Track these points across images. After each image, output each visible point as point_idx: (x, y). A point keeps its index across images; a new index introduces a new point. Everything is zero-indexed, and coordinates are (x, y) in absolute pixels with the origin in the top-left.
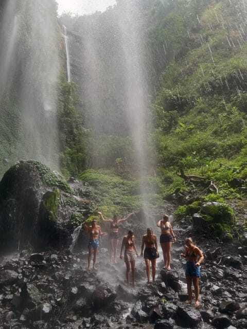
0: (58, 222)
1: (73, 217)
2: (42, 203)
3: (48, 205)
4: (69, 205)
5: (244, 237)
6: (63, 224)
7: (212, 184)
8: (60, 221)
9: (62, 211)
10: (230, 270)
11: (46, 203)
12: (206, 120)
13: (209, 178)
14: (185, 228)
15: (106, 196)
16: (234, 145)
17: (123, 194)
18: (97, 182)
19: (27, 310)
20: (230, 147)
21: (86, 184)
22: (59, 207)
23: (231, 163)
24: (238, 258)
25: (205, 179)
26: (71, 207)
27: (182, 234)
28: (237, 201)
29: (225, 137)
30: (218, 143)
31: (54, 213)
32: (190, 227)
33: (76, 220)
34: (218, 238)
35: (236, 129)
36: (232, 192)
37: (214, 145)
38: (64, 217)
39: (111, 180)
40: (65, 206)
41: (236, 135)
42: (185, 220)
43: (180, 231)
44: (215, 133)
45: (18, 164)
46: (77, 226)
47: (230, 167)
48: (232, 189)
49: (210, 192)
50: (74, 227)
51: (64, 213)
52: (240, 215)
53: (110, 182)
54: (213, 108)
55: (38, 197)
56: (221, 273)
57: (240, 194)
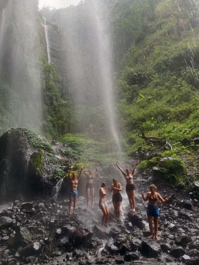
0: (44, 177)
1: (55, 173)
2: (30, 163)
3: (35, 163)
4: (52, 163)
5: (194, 185)
6: (48, 178)
7: (167, 143)
8: (45, 176)
9: (47, 168)
10: (183, 211)
11: (33, 161)
12: (161, 91)
13: (164, 138)
14: (147, 178)
15: (82, 155)
16: (184, 111)
17: (96, 153)
18: (75, 144)
19: (21, 249)
20: (181, 113)
21: (65, 146)
22: (44, 164)
23: (182, 126)
24: (189, 201)
25: (161, 139)
26: (54, 164)
27: (144, 183)
28: (188, 156)
29: (177, 105)
30: (172, 110)
31: (40, 170)
32: (150, 178)
33: (58, 175)
34: (173, 186)
35: (186, 98)
36: (183, 149)
37: (168, 112)
38: (48, 173)
39: (86, 142)
40: (49, 164)
41: (186, 103)
42: (146, 172)
43: (143, 181)
44: (169, 102)
45: (9, 131)
46: (59, 179)
47: (181, 129)
48: (183, 147)
49: (165, 149)
50: (57, 180)
51: (48, 170)
52: (190, 167)
53: (85, 144)
54: (166, 82)
55: (27, 157)
56: (176, 213)
57: (190, 150)
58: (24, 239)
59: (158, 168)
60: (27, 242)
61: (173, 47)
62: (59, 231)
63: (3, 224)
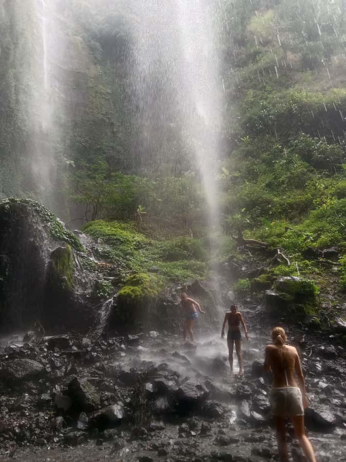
0: (76, 293)
1: (97, 286)
2: (50, 263)
3: (60, 267)
4: (86, 269)
5: (336, 323)
6: (83, 296)
7: (279, 253)
8: (79, 291)
9: (79, 278)
10: (330, 363)
11: (56, 264)
12: (255, 166)
13: (274, 244)
14: (254, 308)
15: (130, 260)
16: (298, 205)
17: (153, 259)
18: (116, 239)
20: (291, 206)
21: (99, 241)
22: (74, 271)
23: (297, 228)
24: (332, 348)
25: (267, 246)
26: (90, 272)
27: (250, 316)
28: (316, 277)
29: (284, 192)
30: (275, 199)
31: (69, 280)
32: (259, 307)
33: (104, 291)
34: (300, 323)
35: (299, 183)
36: (307, 265)
37: (269, 202)
38: (84, 286)
39: (133, 238)
40: (82, 270)
41: (299, 192)
42: (251, 298)
43: (248, 313)
44: (269, 185)
45: (8, 203)
46: (106, 299)
47: (299, 233)
48: (307, 262)
49: (276, 263)
50: (102, 301)
51: (84, 281)
52: (323, 295)
53: (133, 241)
54: (263, 152)
55: (43, 254)
56: (319, 366)
57: (318, 268)
58: (88, 399)
59: (276, 292)
60: (94, 405)
61: (276, 96)
62: (149, 386)
63: (28, 372)
